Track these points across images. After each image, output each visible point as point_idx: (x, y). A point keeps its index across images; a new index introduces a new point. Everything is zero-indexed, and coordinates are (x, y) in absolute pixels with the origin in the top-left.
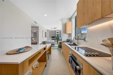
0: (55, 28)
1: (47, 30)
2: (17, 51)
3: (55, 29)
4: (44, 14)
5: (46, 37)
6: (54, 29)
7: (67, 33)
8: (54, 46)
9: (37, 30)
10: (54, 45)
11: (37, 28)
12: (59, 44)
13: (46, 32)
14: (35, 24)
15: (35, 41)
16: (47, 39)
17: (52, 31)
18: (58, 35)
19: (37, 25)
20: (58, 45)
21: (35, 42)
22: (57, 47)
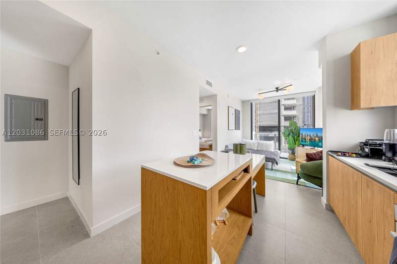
0: (277, 89)
1: (244, 102)
2: (188, 162)
3: (280, 93)
4: (237, 49)
5: (237, 127)
6: (275, 94)
7: (362, 106)
8: (276, 167)
9: (210, 108)
10: (274, 161)
11: (213, 98)
12: (302, 159)
13: (239, 109)
14: (208, 87)
15: (206, 142)
16: (243, 137)
17: (260, 104)
18: (294, 117)
19: (212, 90)
20: (294, 168)
21: (205, 144)
22: (291, 173)
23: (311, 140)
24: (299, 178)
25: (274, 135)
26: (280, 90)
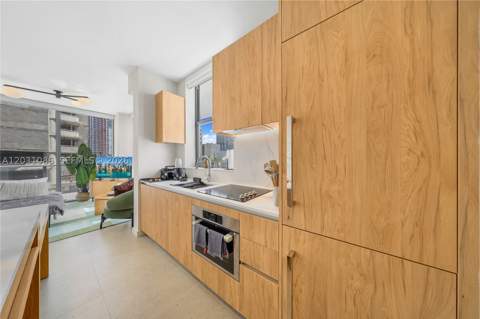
0: (58, 94)
3: (62, 101)
6: (53, 99)
7: (164, 140)
10: (55, 211)
22: (88, 217)
23: (115, 170)
24: (103, 219)
25: (41, 168)
26: (65, 96)
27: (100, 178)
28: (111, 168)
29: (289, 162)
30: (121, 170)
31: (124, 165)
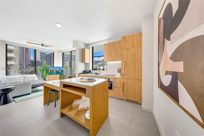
7: (86, 62)
27: (50, 74)
28: (55, 71)
29: (123, 68)
30: (59, 72)
31: (60, 70)
